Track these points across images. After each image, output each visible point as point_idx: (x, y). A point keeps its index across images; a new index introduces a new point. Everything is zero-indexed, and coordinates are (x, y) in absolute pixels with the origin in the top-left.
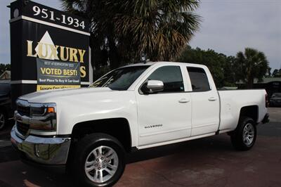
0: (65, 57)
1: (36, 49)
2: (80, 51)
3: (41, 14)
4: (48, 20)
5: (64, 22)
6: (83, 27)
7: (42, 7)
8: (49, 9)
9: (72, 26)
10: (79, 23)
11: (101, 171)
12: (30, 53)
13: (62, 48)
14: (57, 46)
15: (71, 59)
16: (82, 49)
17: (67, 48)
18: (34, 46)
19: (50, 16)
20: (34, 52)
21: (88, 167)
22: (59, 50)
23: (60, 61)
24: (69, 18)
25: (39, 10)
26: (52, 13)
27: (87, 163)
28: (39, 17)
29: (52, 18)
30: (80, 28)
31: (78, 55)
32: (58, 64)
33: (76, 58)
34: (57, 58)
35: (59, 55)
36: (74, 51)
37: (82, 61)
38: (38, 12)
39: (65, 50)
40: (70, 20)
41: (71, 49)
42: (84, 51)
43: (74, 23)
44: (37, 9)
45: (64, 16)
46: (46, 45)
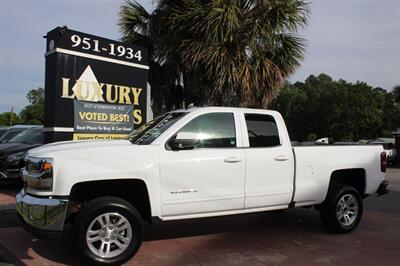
0: (113, 97)
1: (74, 89)
2: (134, 90)
3: (82, 44)
4: (91, 51)
5: (112, 53)
6: (140, 58)
7: (82, 35)
8: (93, 38)
9: (123, 58)
10: (134, 53)
11: (109, 244)
12: (65, 94)
13: (109, 87)
14: (102, 85)
15: (121, 101)
16: (138, 87)
17: (116, 87)
18: (71, 84)
19: (93, 46)
20: (71, 92)
21: (92, 236)
22: (104, 89)
23: (106, 102)
24: (119, 48)
25: (79, 40)
26: (97, 42)
27: (90, 232)
28: (78, 49)
29: (96, 49)
30: (135, 60)
31: (131, 95)
32: (103, 107)
33: (128, 99)
34: (102, 100)
35: (104, 96)
36: (125, 90)
37: (136, 102)
38: (78, 43)
39: (113, 89)
40: (121, 49)
41: (122, 88)
42: (140, 90)
43: (126, 54)
44: (76, 39)
45: (112, 46)
46: (88, 83)
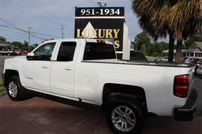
0: (102, 35)
2: (115, 30)
3: (86, 13)
4: (91, 15)
5: (102, 13)
6: (118, 13)
7: (86, 9)
8: (91, 9)
9: (108, 15)
10: (115, 11)
12: (78, 36)
13: (100, 30)
14: (96, 30)
15: (107, 36)
16: (117, 29)
17: (104, 30)
18: (81, 32)
19: (91, 12)
20: (81, 35)
22: (97, 32)
23: (98, 38)
24: (105, 11)
26: (93, 10)
28: (85, 15)
29: (93, 13)
30: (115, 15)
31: (113, 34)
33: (111, 35)
34: (96, 37)
35: (97, 35)
36: (109, 31)
38: (84, 12)
39: (102, 31)
40: (107, 11)
41: (107, 30)
42: (119, 30)
43: (110, 12)
45: (102, 10)
46: (89, 30)
